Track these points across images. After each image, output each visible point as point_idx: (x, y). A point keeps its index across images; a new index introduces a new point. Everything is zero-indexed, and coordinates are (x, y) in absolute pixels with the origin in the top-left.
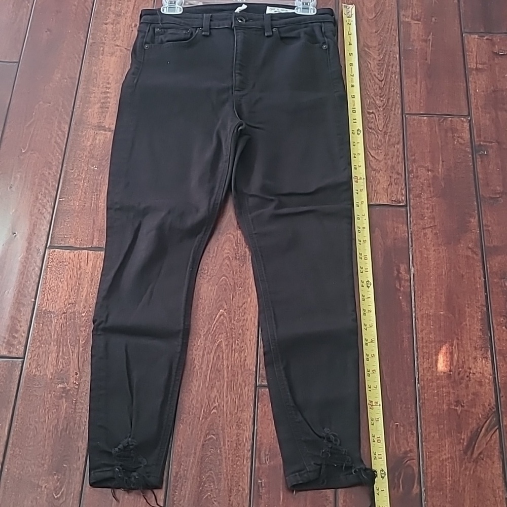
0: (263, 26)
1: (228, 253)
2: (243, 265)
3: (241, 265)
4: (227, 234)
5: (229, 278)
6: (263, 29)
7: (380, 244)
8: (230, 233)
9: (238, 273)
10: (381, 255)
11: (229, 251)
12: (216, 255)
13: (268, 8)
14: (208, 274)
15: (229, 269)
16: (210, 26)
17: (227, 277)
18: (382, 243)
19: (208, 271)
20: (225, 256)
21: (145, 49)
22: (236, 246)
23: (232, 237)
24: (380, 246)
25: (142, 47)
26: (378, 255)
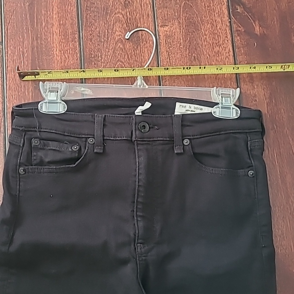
0: (172, 137)
1: (120, 35)
2: (137, 47)
3: (135, 47)
4: (115, 13)
5: (125, 64)
6: (171, 141)
7: (275, 9)
8: (119, 12)
9: (134, 57)
10: (277, 21)
11: (120, 33)
12: (108, 39)
13: (178, 104)
14: (102, 61)
15: (123, 54)
16: (103, 136)
17: (122, 62)
18: (276, 8)
19: (102, 58)
20: (117, 39)
21: (20, 174)
22: (127, 26)
23: (121, 16)
24: (275, 12)
25: (16, 171)
26: (274, 22)
